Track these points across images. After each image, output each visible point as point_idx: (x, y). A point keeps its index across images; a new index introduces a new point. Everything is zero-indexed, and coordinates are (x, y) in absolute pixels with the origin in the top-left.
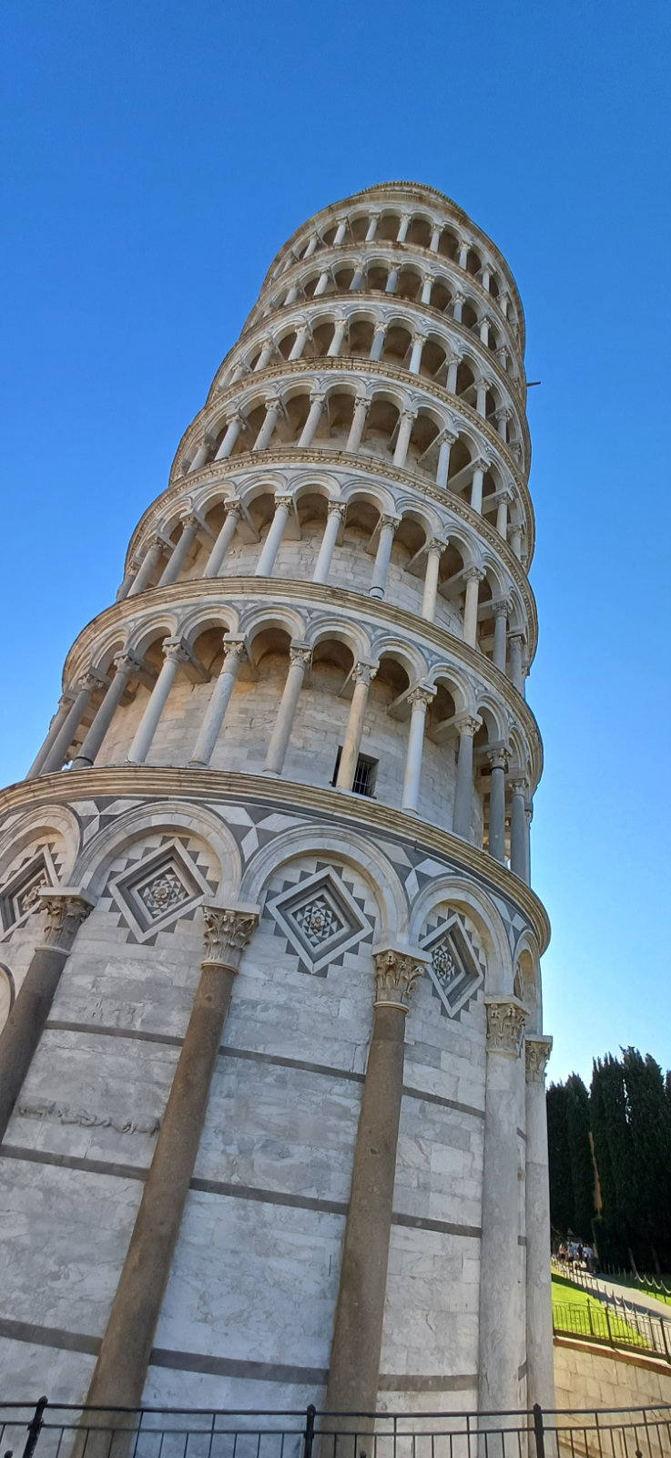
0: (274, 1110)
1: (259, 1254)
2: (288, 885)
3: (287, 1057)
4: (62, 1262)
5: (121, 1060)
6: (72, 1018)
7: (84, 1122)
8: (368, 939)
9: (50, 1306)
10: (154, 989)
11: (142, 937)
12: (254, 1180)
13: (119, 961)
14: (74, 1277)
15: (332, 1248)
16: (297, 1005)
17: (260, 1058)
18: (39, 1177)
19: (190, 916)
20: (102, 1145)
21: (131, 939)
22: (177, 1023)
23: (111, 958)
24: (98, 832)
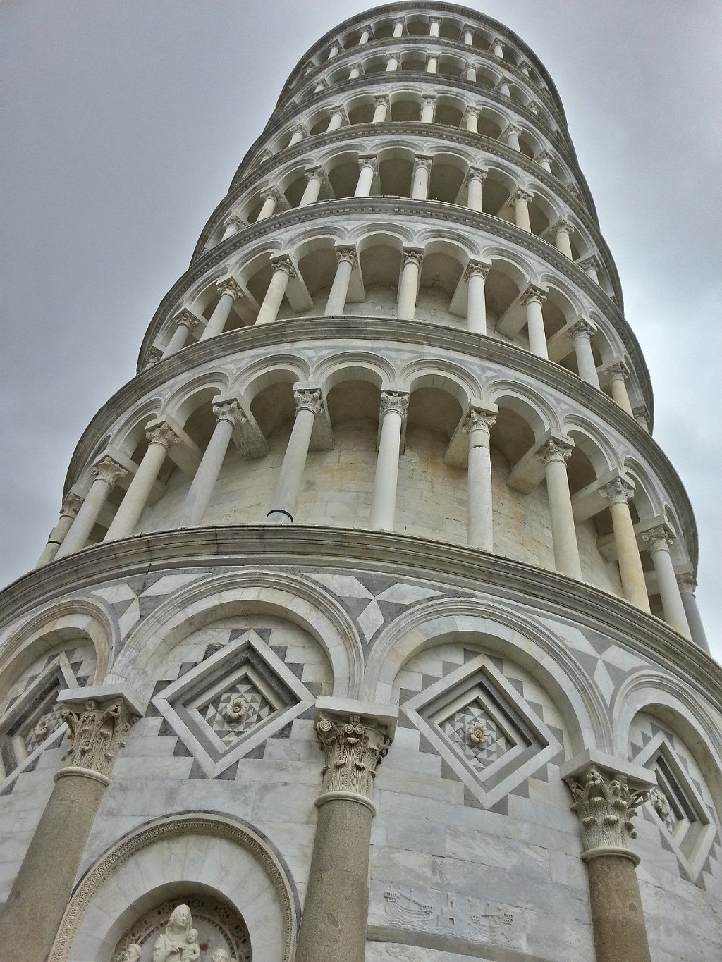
6: (414, 923)
11: (488, 799)
13: (463, 834)
16: (695, 929)
19: (541, 774)
21: (470, 800)
23: (449, 827)
24: (384, 626)
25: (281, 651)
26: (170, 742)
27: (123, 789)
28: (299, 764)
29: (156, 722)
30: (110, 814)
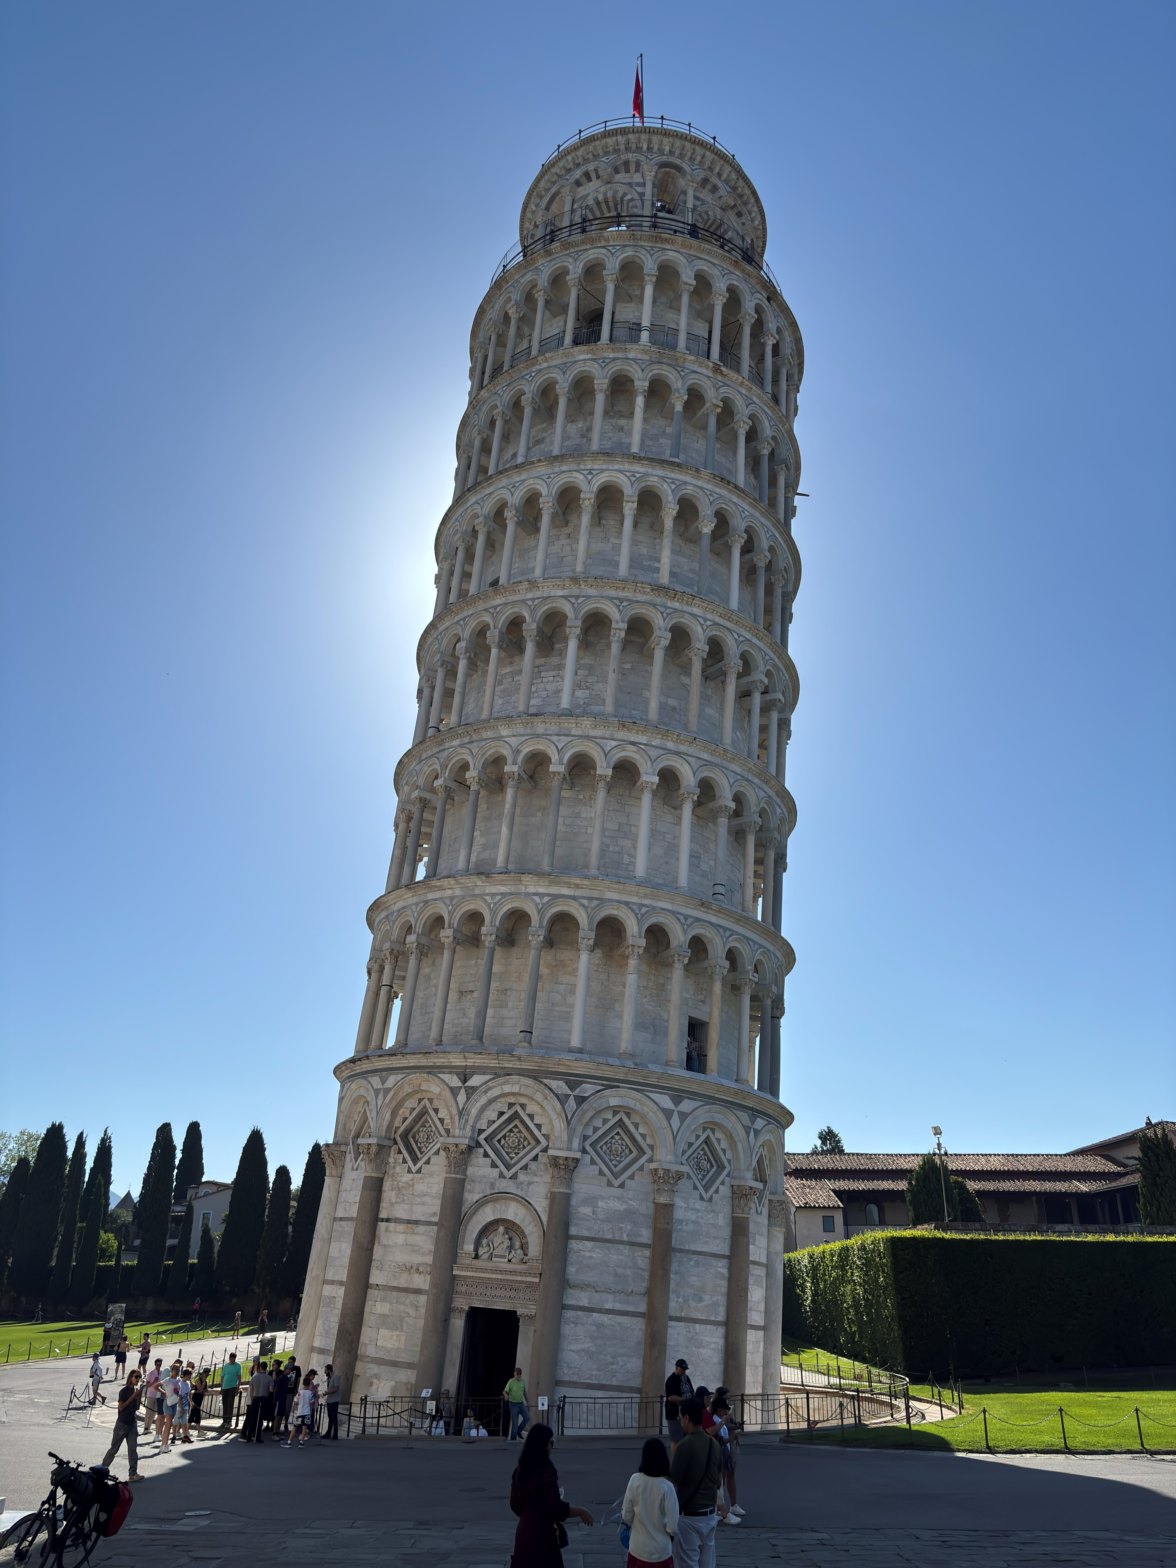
0: (695, 1279)
1: (696, 1347)
2: (690, 1145)
3: (699, 1250)
4: (614, 1357)
5: (620, 1257)
6: (585, 1233)
7: (608, 1291)
8: (728, 1175)
9: (614, 1376)
10: (629, 1215)
11: (617, 1183)
12: (691, 1314)
13: (605, 1198)
14: (621, 1363)
15: (721, 1342)
16: (701, 1221)
17: (688, 1252)
18: (590, 1319)
19: (641, 1169)
20: (620, 1302)
21: (610, 1184)
22: (645, 1235)
23: (600, 1196)
24: (577, 1110)
25: (531, 1117)
26: (488, 1161)
27: (473, 1181)
28: (542, 1173)
29: (482, 1150)
30: (470, 1191)
